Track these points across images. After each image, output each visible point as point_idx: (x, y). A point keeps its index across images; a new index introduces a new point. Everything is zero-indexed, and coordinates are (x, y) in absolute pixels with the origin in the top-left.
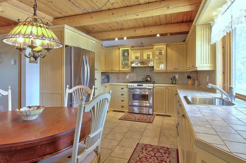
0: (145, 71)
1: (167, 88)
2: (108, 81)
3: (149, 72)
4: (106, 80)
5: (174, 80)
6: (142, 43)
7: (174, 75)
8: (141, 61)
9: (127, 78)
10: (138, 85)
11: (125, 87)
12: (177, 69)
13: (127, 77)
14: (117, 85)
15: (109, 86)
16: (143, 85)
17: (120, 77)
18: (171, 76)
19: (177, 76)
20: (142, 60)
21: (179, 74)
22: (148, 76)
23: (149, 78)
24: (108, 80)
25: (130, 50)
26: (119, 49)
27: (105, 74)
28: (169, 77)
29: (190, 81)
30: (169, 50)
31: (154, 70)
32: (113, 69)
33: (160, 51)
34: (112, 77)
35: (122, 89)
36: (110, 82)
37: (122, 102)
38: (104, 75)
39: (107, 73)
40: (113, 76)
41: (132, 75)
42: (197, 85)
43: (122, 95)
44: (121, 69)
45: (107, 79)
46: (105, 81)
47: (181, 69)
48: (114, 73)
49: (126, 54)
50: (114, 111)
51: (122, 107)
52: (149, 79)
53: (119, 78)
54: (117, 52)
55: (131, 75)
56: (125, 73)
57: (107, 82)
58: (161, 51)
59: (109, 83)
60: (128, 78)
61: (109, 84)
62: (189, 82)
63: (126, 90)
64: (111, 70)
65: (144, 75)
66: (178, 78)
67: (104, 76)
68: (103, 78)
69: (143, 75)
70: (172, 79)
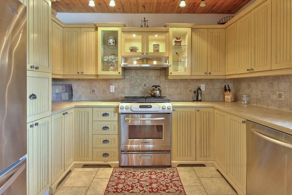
0: (147, 77)
1: (198, 111)
2: (71, 98)
3: (154, 79)
4: (65, 96)
5: (200, 94)
6: (145, 21)
7: (197, 85)
8: (143, 57)
9: (111, 91)
10: (141, 107)
11: (110, 111)
12: (210, 73)
13: (111, 89)
14: (93, 107)
15: (72, 111)
16: (151, 107)
17: (96, 89)
18: (193, 87)
19: (203, 87)
20: (147, 54)
21: (205, 83)
22: (156, 87)
23: (158, 91)
24: (69, 96)
25: (120, 33)
26: (96, 29)
27: (62, 83)
28: (190, 89)
29: (228, 95)
30: (196, 38)
31: (170, 74)
32: (82, 73)
33: (177, 39)
34: (78, 89)
35: (105, 115)
36: (73, 99)
37: (105, 145)
38: (59, 85)
39: (66, 79)
40: (80, 87)
41: (121, 84)
42: (247, 104)
43: (105, 128)
44: (100, 72)
45: (67, 94)
46: (63, 98)
47: (216, 74)
48: (83, 80)
49: (111, 41)
50: (85, 166)
51: (106, 155)
52: (158, 93)
53: (93, 91)
54: (92, 35)
55: (119, 86)
56: (108, 81)
57: (67, 98)
58: (179, 39)
59: (72, 101)
60: (114, 91)
61: (73, 105)
62: (226, 97)
63: (113, 117)
64: (78, 73)
65: (145, 85)
66: (204, 90)
67: (60, 87)
68: (57, 91)
69: (142, 85)
70: (195, 92)
